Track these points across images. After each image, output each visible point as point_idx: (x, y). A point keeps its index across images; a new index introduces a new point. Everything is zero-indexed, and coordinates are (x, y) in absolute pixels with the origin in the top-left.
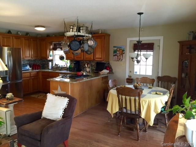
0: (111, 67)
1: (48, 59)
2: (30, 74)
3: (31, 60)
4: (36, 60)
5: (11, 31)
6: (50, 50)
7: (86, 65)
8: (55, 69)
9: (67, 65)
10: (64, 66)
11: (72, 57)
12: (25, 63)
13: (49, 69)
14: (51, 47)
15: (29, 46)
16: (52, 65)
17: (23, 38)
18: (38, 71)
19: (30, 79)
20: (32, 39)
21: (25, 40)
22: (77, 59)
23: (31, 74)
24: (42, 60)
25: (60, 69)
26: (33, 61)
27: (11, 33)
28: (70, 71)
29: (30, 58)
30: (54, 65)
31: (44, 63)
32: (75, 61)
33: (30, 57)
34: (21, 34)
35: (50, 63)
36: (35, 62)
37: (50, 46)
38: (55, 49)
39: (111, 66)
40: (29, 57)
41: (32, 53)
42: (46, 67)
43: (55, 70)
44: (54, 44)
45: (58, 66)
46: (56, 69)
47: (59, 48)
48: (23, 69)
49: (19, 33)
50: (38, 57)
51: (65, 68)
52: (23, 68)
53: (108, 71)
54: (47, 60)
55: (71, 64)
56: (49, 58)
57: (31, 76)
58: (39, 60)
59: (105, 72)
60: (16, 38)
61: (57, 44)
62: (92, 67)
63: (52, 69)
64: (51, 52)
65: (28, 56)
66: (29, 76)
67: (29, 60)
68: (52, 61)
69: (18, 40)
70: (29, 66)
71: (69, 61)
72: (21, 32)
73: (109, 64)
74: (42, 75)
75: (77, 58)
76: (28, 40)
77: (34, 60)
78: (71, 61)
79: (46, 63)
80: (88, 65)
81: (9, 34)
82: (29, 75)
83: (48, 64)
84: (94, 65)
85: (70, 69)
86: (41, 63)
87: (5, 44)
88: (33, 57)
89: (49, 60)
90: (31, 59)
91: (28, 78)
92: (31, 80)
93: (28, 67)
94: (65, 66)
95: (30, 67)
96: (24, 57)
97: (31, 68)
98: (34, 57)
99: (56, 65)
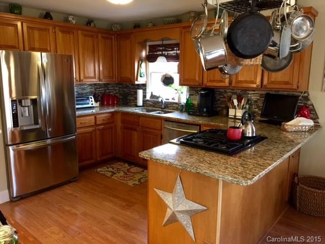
0: (314, 110)
1: (136, 83)
2: (95, 117)
3: (99, 85)
4: (108, 84)
5: (51, 14)
6: (141, 60)
7: (235, 102)
8: (151, 106)
9: (179, 99)
10: (173, 99)
11: (197, 79)
12: (85, 91)
13: (137, 106)
14: (144, 54)
15: (94, 52)
16: (144, 96)
17: (80, 32)
18: (113, 110)
19: (95, 130)
20: (100, 35)
21: (85, 36)
22: (209, 84)
23: (97, 119)
24: (122, 84)
25: (163, 107)
26: (102, 88)
27: (51, 18)
28: (189, 114)
29: (95, 81)
30: (148, 98)
31: (126, 90)
32: (203, 89)
33: (97, 77)
34: (74, 22)
35: (140, 92)
36: (108, 89)
37: (141, 51)
38: (152, 58)
39: (312, 105)
40: (94, 77)
41: (101, 68)
42: (130, 100)
43: (150, 108)
44: (149, 46)
45: (160, 100)
46: (154, 107)
47: (162, 55)
48: (77, 107)
49: (70, 19)
50: (113, 78)
51: (175, 105)
52: (78, 104)
53: (311, 123)
54: (134, 85)
55: (190, 95)
56: (137, 80)
57: (98, 123)
58: (117, 84)
59: (302, 126)
60: (63, 32)
61: (159, 46)
62: (251, 105)
63: (143, 106)
64: (143, 65)
65: (92, 75)
66: (94, 124)
67: (95, 84)
68: (143, 86)
69: (68, 35)
70: (93, 99)
71: (185, 89)
72: (74, 15)
73: (307, 98)
74: (123, 121)
75: (211, 81)
76: (92, 36)
77: (104, 84)
78: (193, 89)
79: (130, 92)
80: (239, 101)
81: (46, 21)
82: (94, 121)
83: (136, 93)
84: (256, 101)
85: (187, 108)
86: (119, 91)
87: (37, 45)
88: (101, 78)
89: (138, 85)
90: (99, 82)
91: (91, 129)
92: (98, 132)
93: (92, 102)
94: (176, 101)
95: (96, 101)
96: (82, 78)
97: (98, 103)
98: (104, 77)
99: (152, 96)
